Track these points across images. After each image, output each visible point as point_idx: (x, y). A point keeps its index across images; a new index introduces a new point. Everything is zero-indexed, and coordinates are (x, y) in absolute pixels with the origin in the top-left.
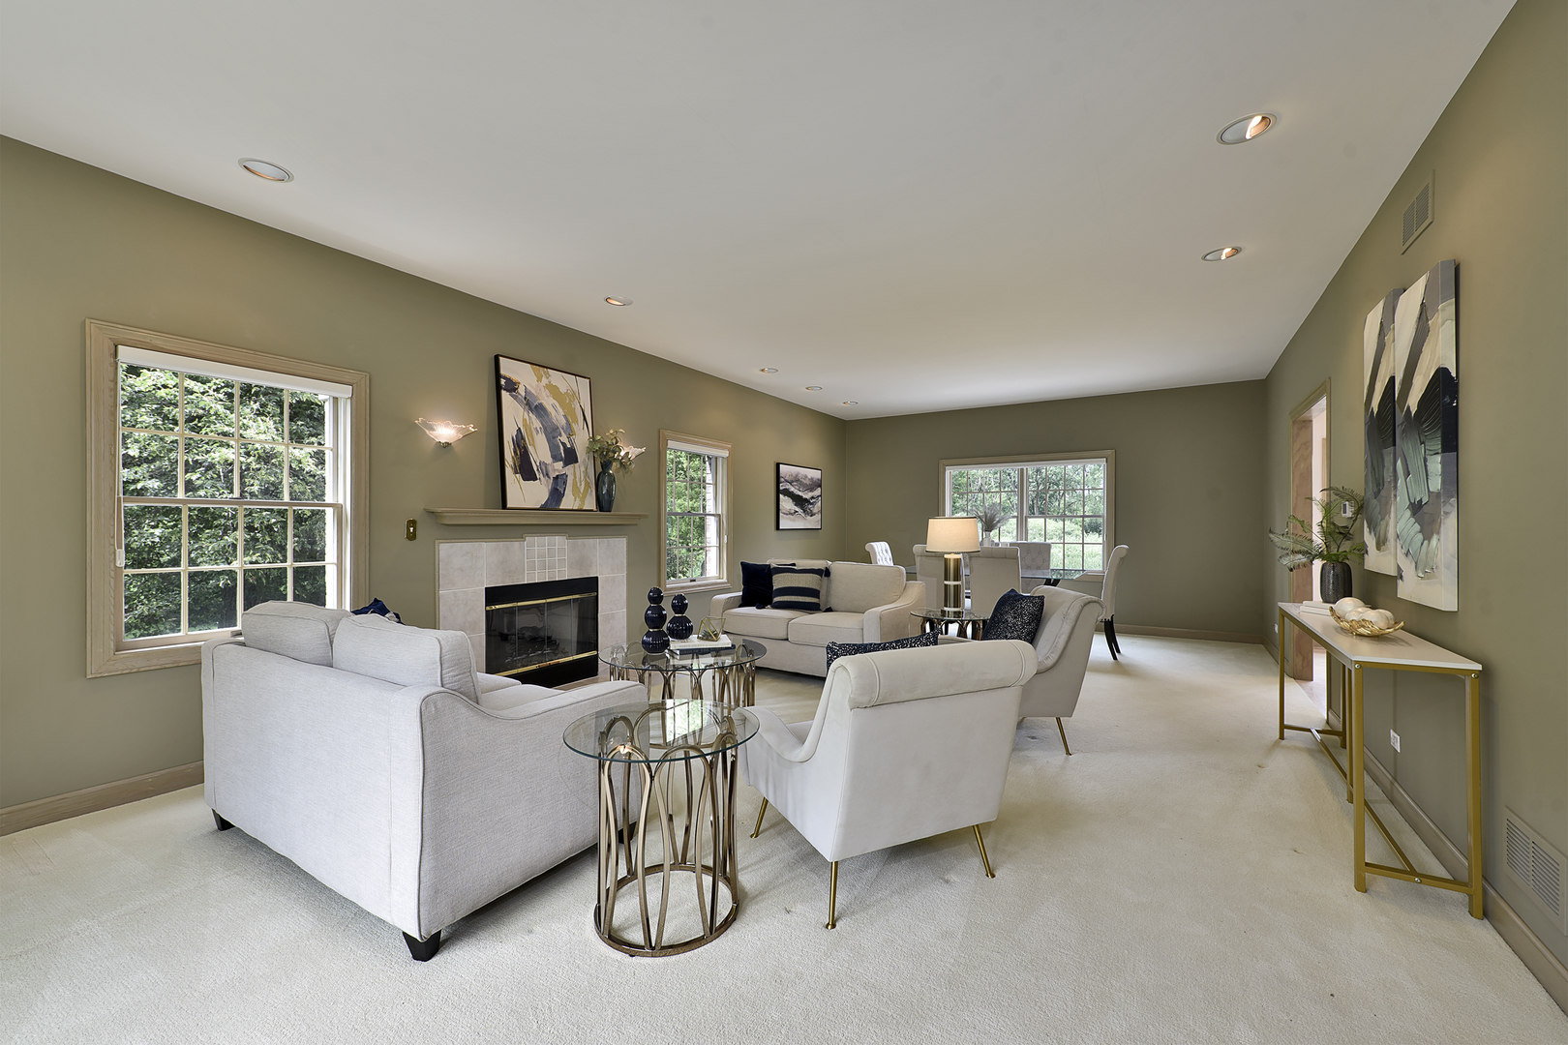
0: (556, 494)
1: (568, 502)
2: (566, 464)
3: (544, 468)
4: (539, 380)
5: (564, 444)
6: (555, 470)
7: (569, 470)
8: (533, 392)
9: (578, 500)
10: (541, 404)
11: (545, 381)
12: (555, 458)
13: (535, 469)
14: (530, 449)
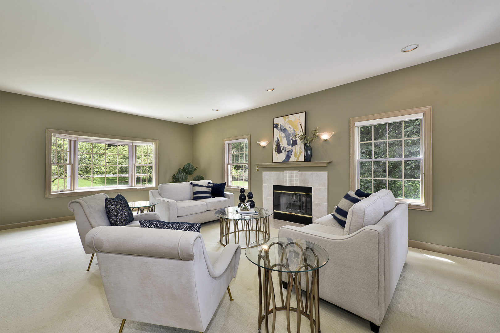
0: (288, 157)
1: (292, 159)
2: (293, 146)
3: (284, 149)
4: (285, 120)
5: (292, 139)
6: (288, 149)
7: (294, 148)
8: (283, 125)
9: (296, 158)
10: (285, 128)
11: (287, 120)
12: (289, 145)
13: (282, 149)
14: (281, 143)
